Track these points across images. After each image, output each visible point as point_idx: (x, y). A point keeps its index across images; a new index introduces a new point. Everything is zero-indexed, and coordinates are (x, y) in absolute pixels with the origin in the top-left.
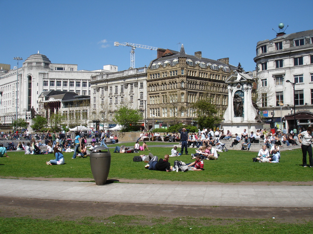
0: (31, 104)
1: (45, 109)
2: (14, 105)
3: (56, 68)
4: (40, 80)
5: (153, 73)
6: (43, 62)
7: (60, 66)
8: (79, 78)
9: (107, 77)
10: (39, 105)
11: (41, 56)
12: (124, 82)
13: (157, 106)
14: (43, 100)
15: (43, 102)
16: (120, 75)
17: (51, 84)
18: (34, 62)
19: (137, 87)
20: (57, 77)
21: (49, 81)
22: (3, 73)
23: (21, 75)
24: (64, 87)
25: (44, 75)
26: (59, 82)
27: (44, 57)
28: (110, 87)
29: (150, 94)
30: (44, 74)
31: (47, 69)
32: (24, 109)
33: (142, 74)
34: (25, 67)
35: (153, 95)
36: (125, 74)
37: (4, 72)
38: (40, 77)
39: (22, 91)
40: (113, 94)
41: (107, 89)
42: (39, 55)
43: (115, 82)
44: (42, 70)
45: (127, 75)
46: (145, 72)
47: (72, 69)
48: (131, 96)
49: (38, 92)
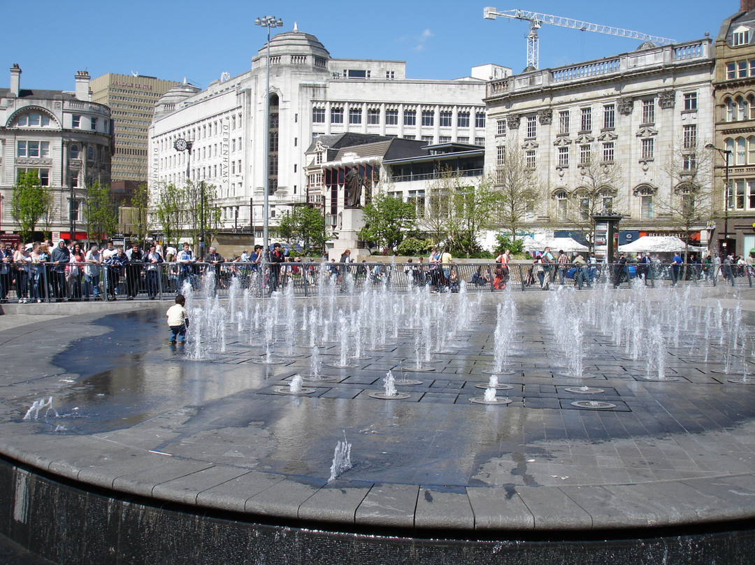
0: (277, 173)
1: (328, 187)
2: (227, 178)
3: (345, 71)
4: (304, 106)
5: (740, 58)
6: (310, 55)
7: (356, 66)
8: (414, 101)
9: (551, 79)
10: (309, 177)
11: (304, 37)
12: (618, 92)
13: (745, 172)
14: (319, 159)
15: (322, 165)
16: (604, 71)
17: (332, 116)
18: (286, 54)
19: (673, 107)
20: (352, 98)
21: (328, 107)
22: (188, 94)
23: (249, 92)
24: (371, 125)
25: (314, 90)
26: (356, 111)
27: (313, 42)
28: (561, 113)
29: (725, 132)
30: (315, 87)
31: (323, 74)
32: (258, 188)
33: (694, 62)
34: (258, 69)
35: (740, 135)
36: (624, 67)
37: (191, 90)
38: (305, 96)
39: (252, 138)
40: (574, 135)
41: (549, 120)
42: (298, 33)
43: (580, 96)
44: (309, 78)
45: (631, 70)
46: (705, 56)
47: (390, 75)
48: (643, 140)
49: (296, 139)
